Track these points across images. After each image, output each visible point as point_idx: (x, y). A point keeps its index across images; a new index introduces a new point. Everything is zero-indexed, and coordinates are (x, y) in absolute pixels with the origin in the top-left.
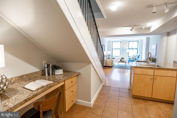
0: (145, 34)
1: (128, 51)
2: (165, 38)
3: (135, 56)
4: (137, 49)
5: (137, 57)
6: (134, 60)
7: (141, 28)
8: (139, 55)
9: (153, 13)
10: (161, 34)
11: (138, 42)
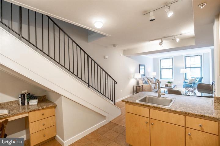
1: (183, 71)
3: (195, 78)
4: (201, 67)
5: (198, 80)
6: (193, 85)
7: (174, 39)
8: (203, 78)
9: (150, 20)
11: (201, 57)
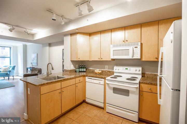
0: (28, 40)
2: (48, 48)
4: (10, 57)
5: (11, 68)
6: (8, 73)
7: (26, 32)
8: (15, 66)
9: (53, 19)
10: (43, 44)
11: (10, 49)
